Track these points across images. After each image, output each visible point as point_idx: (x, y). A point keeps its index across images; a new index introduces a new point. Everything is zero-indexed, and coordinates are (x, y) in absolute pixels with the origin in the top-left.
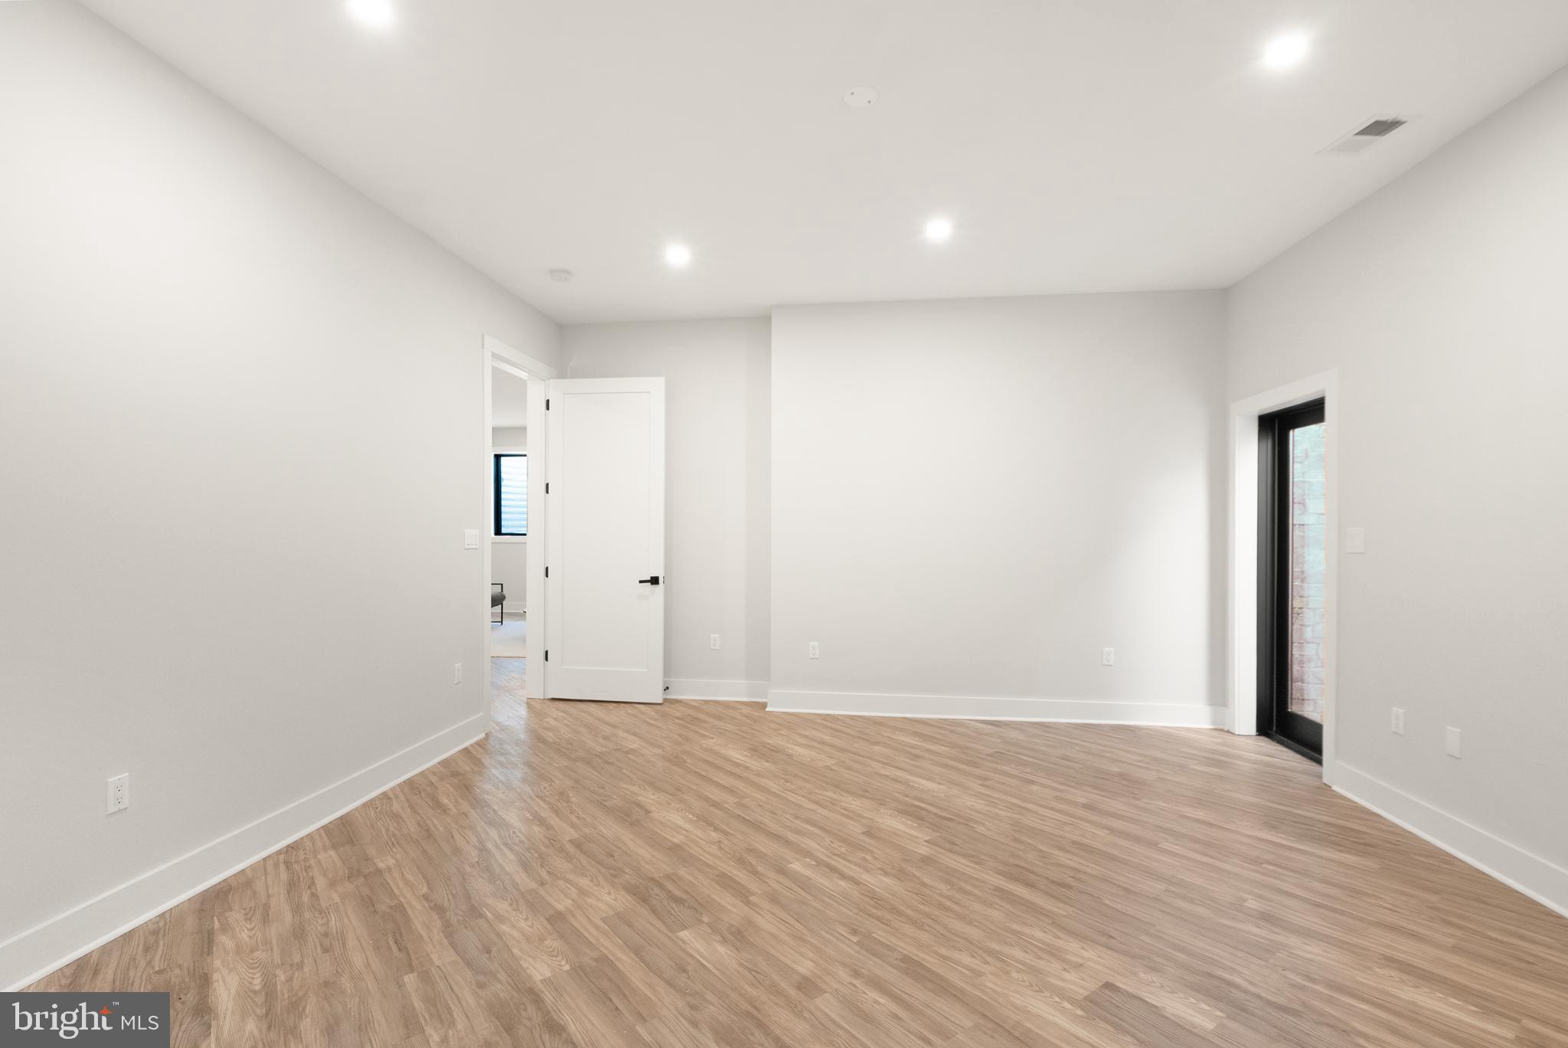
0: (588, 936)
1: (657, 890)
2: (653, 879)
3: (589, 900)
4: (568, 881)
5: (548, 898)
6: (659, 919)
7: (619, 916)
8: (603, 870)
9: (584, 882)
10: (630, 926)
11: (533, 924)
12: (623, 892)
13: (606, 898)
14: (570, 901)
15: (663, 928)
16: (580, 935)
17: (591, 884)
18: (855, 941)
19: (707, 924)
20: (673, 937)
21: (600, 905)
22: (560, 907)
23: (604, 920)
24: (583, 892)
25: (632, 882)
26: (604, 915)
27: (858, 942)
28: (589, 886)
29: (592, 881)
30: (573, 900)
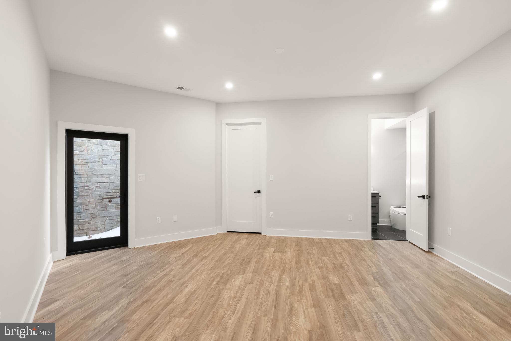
0: (364, 291)
1: (336, 295)
2: (334, 298)
3: (359, 300)
4: (366, 310)
5: (374, 307)
6: (341, 288)
7: (352, 293)
8: (350, 309)
9: (359, 307)
10: (350, 289)
11: (381, 301)
12: (347, 298)
13: (353, 299)
14: (366, 302)
15: (341, 285)
16: (366, 292)
17: (357, 306)
18: (301, 269)
19: (329, 282)
20: (340, 283)
21: (357, 298)
22: (371, 302)
23: (357, 293)
24: (361, 304)
25: (342, 301)
26: (356, 294)
27: (301, 268)
28: (358, 305)
29: (356, 307)
30: (365, 302)
